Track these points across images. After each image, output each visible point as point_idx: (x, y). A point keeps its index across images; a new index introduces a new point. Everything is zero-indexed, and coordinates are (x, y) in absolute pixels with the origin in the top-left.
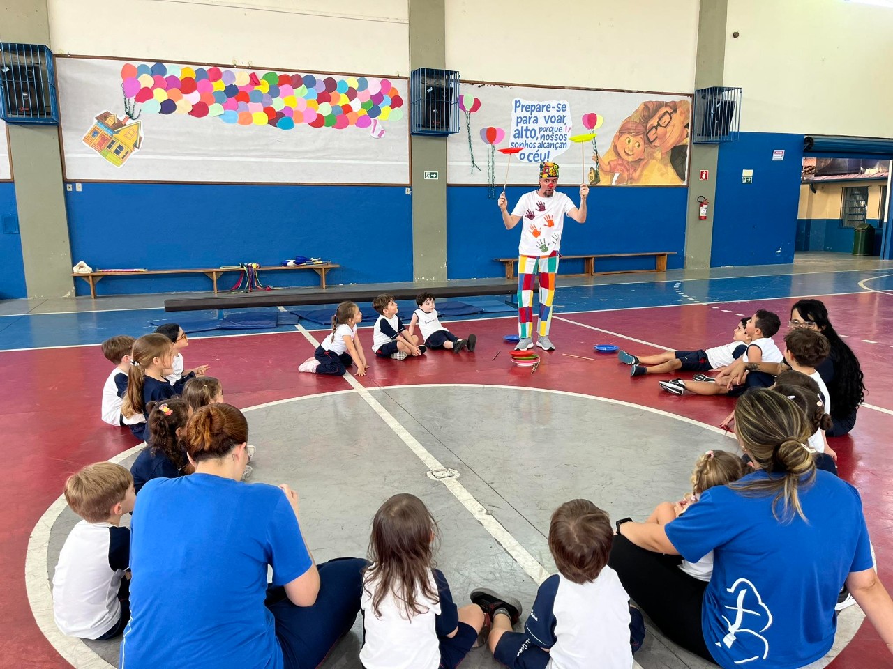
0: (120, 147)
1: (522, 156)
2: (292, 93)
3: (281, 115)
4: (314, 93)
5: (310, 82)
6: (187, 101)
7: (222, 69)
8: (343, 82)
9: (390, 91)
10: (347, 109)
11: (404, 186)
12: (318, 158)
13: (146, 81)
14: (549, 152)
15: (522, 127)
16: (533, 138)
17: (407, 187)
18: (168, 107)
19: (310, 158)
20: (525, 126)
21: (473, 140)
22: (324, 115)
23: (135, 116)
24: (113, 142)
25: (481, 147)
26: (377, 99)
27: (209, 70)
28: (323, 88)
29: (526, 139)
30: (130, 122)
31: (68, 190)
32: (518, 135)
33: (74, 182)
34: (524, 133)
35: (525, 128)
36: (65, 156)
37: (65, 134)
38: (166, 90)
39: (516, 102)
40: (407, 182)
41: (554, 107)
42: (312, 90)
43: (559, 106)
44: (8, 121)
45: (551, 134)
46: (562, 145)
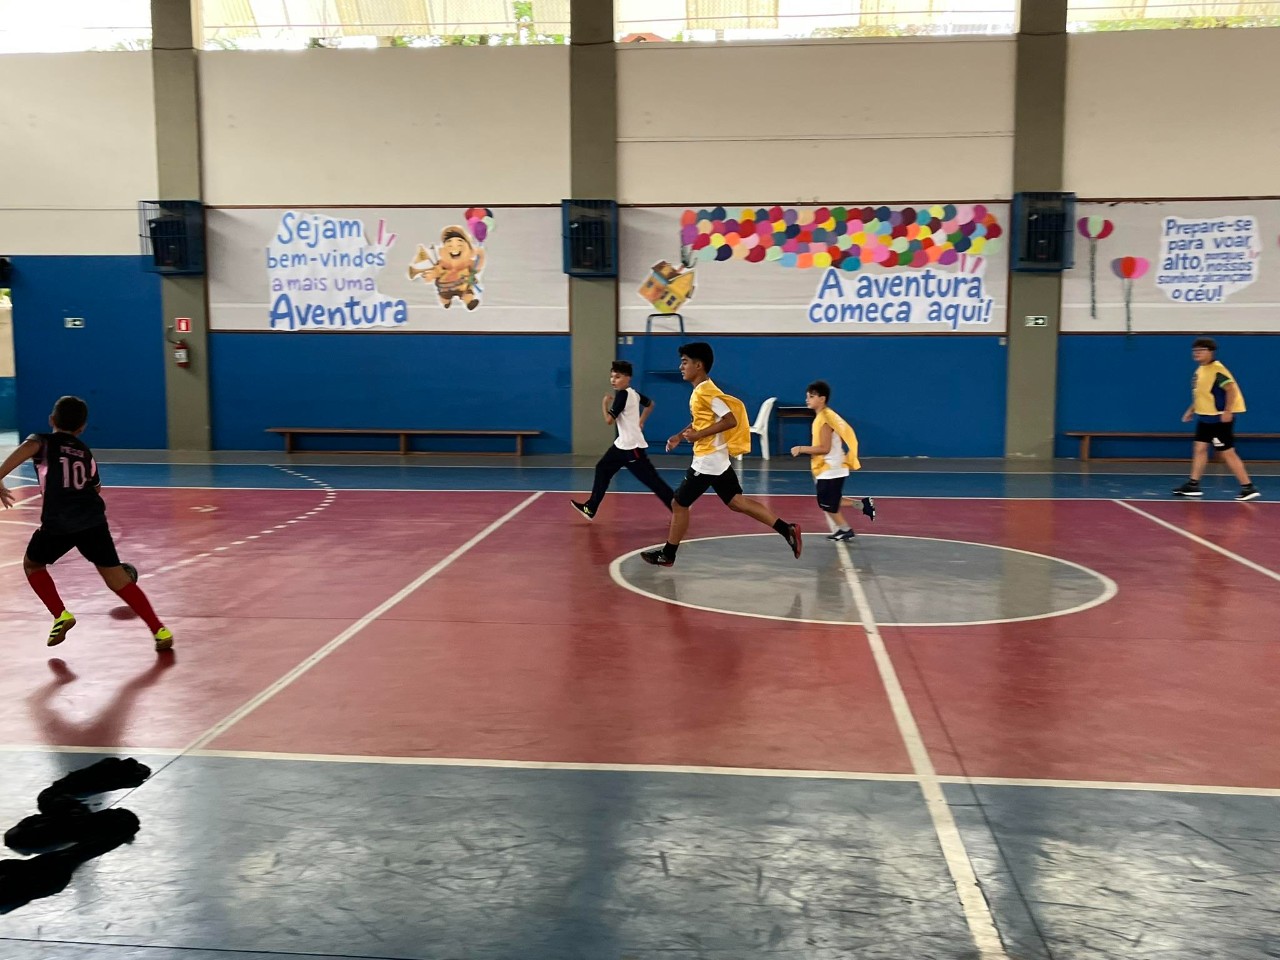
0: (673, 298)
1: (1177, 294)
2: (861, 229)
3: (846, 254)
4: (887, 226)
5: (883, 214)
6: (743, 246)
7: (785, 208)
8: (925, 212)
9: (986, 219)
10: (929, 243)
11: (999, 336)
13: (705, 226)
14: (1220, 287)
15: (1178, 255)
16: (1194, 268)
17: (1003, 336)
18: (724, 253)
20: (1182, 253)
21: (1098, 274)
22: (899, 252)
23: (691, 263)
24: (667, 293)
25: (1110, 285)
26: (968, 229)
27: (772, 210)
28: (899, 221)
29: (1182, 270)
30: (685, 270)
31: (620, 344)
32: (1170, 265)
33: (625, 335)
34: (1181, 262)
35: (1182, 256)
36: (622, 308)
37: (624, 288)
38: (724, 234)
39: (1168, 222)
40: (1003, 330)
41: (1230, 226)
42: (886, 223)
43: (1240, 224)
44: (572, 275)
45: (1224, 262)
46: (1244, 277)
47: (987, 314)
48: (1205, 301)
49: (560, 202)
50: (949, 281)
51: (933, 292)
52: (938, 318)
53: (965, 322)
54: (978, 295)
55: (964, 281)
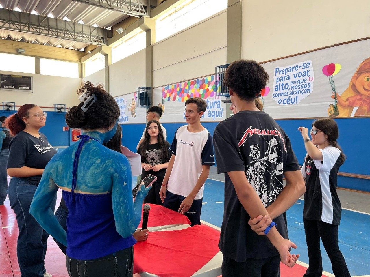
1: (280, 101)
2: (193, 88)
4: (199, 86)
5: (198, 82)
6: (172, 96)
7: (179, 83)
8: (207, 79)
10: (208, 90)
13: (166, 92)
14: (297, 97)
15: (280, 84)
16: (286, 89)
22: (201, 94)
27: (177, 85)
28: (201, 83)
29: (282, 90)
34: (281, 87)
38: (169, 93)
39: (276, 69)
41: (301, 67)
42: (198, 84)
43: (304, 65)
45: (298, 84)
46: (307, 91)
47: (222, 114)
48: (291, 103)
50: (212, 103)
51: (209, 107)
52: (210, 116)
53: (217, 117)
54: (219, 107)
55: (216, 102)
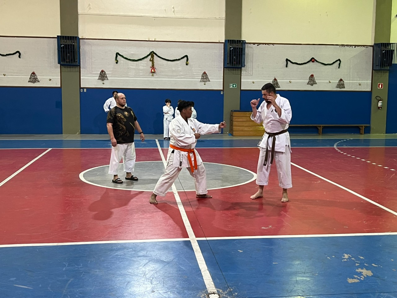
11: (220, 91)
12: (181, 78)
17: (222, 91)
19: (179, 78)
31: (81, 91)
33: (83, 88)
36: (81, 78)
37: (82, 70)
40: (222, 89)
44: (61, 65)
49: (56, 37)
